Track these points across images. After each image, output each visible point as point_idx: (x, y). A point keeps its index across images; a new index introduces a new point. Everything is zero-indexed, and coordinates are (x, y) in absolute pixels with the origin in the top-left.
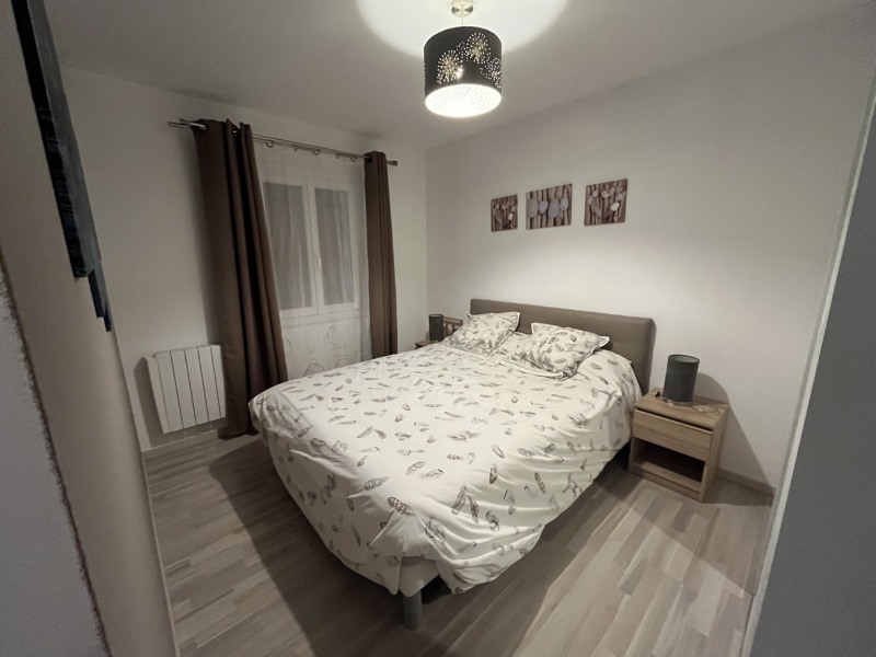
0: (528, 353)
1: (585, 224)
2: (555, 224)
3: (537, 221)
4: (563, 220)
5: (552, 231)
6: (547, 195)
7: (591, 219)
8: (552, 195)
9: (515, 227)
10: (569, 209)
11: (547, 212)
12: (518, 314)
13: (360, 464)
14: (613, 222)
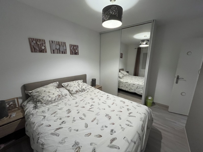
0: (78, 90)
1: (71, 54)
2: (62, 53)
3: (56, 51)
4: (64, 52)
5: (61, 55)
6: (58, 43)
7: (72, 53)
8: (60, 44)
9: (46, 52)
10: (66, 49)
11: (59, 49)
12: (58, 82)
13: (145, 114)
14: (77, 54)
